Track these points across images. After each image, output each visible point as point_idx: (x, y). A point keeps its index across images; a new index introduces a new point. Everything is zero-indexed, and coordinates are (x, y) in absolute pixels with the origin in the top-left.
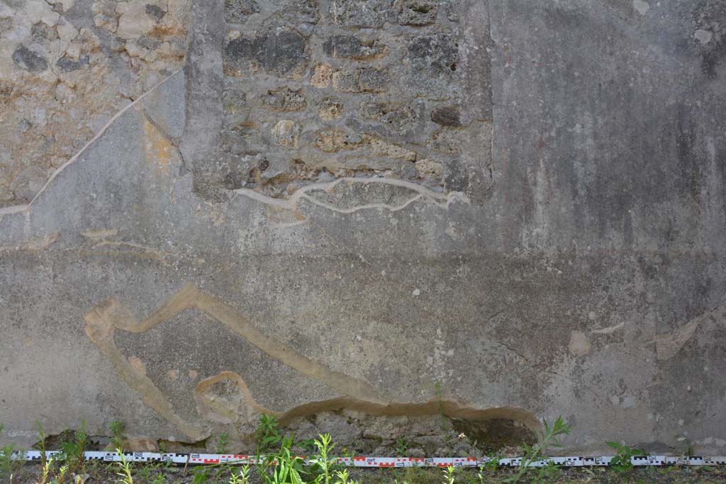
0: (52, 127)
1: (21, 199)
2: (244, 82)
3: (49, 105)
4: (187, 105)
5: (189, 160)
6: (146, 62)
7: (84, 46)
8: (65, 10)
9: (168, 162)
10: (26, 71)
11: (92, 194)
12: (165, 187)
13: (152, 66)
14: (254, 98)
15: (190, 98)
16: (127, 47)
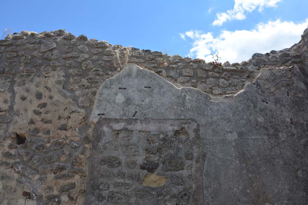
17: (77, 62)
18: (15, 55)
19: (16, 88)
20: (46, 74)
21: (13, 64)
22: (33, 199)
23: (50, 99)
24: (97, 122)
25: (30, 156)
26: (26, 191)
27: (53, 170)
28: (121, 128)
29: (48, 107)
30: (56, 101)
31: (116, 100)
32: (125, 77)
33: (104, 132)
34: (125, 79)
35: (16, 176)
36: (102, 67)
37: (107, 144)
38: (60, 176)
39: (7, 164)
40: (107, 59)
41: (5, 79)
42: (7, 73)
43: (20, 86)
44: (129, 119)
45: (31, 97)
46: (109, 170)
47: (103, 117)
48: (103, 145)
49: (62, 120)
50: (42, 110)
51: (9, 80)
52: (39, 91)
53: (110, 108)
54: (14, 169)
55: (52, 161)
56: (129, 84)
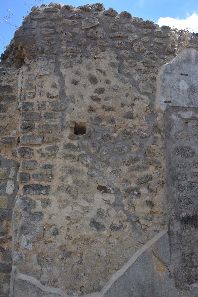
0: (109, 256)
1: (96, 289)
2: (190, 235)
3: (107, 246)
4: (170, 248)
5: (172, 272)
6: (148, 227)
7: (121, 219)
8: (111, 203)
9: (164, 273)
10: (96, 231)
11: (132, 289)
12: (163, 285)
13: (151, 229)
14: (194, 243)
15: (171, 245)
16: (140, 220)
17: (127, 43)
18: (53, 32)
19: (63, 71)
20: (95, 55)
21: (53, 42)
22: (111, 193)
23: (107, 84)
24: (165, 110)
25: (97, 147)
26: (101, 185)
27: (124, 162)
28: (190, 117)
29: (107, 93)
30: (114, 86)
31: (179, 87)
32: (184, 62)
33: (173, 121)
34: (185, 64)
35: (86, 169)
36: (156, 50)
37: (178, 134)
38: (135, 168)
39: (73, 157)
40: (159, 42)
41: (47, 60)
42: (47, 53)
43: (68, 68)
44: (196, 108)
45: (84, 80)
46: (184, 160)
47: (170, 104)
48: (174, 135)
49: (126, 107)
50: (100, 96)
51: (52, 61)
52: (92, 74)
53: (176, 95)
54: (82, 161)
55: (123, 152)
56: (190, 71)
